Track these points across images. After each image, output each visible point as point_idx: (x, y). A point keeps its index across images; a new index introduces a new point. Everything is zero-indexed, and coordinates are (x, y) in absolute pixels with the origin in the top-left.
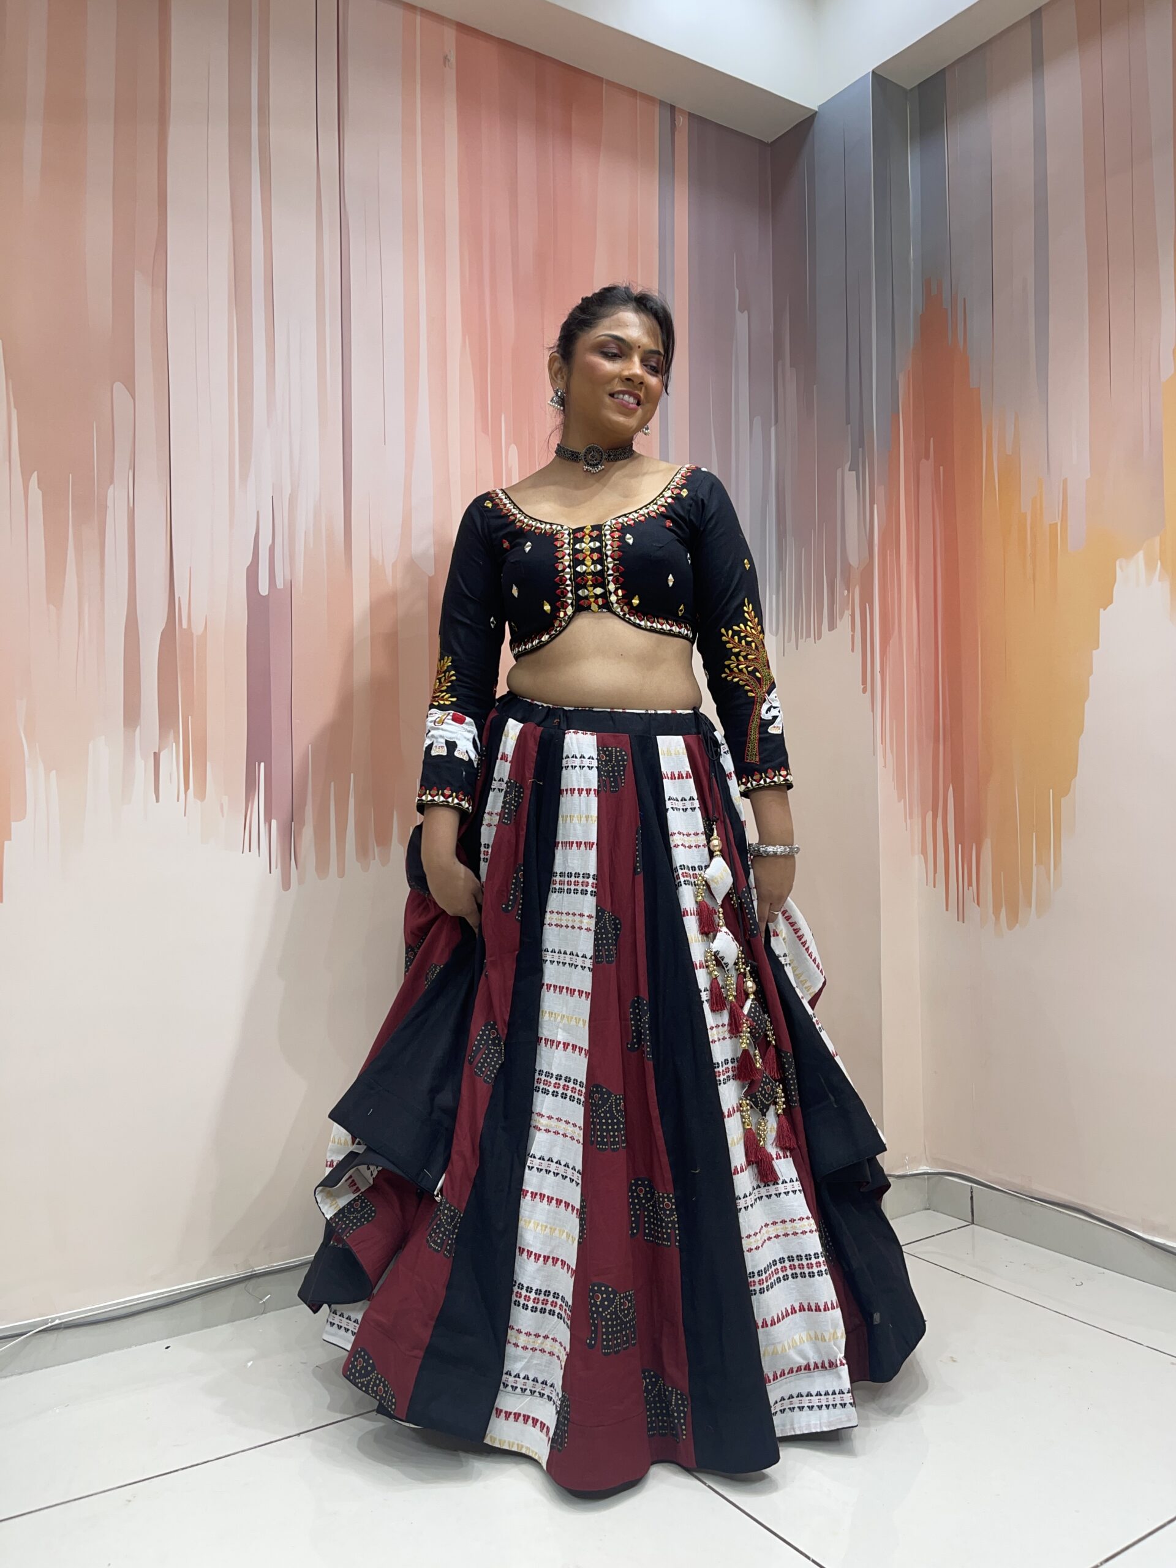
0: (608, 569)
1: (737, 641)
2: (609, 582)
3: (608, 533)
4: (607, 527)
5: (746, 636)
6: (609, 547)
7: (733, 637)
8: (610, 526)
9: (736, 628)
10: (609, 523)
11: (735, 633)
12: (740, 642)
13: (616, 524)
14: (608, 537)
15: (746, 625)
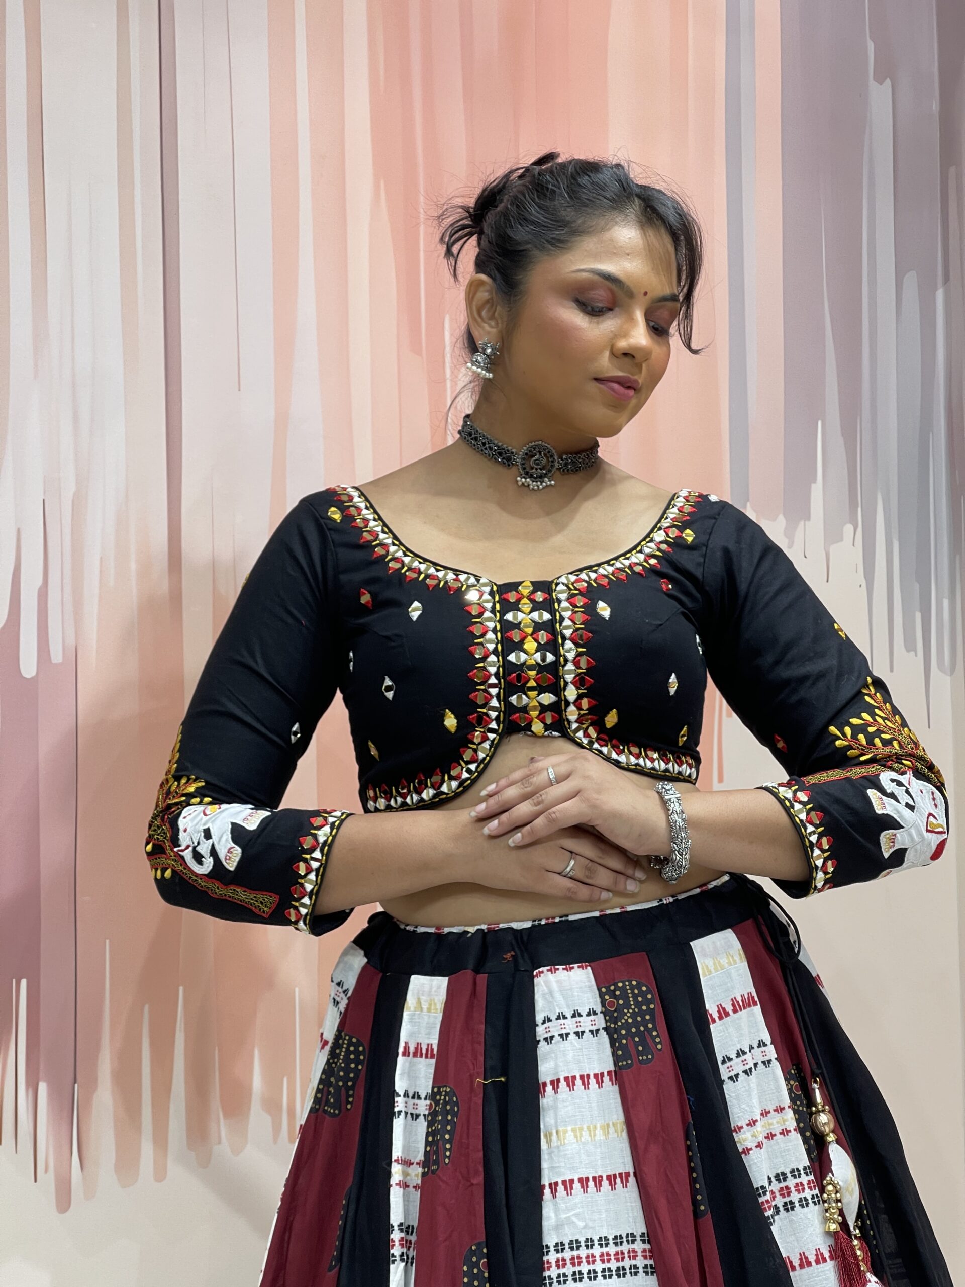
0: (566, 661)
1: (864, 742)
2: (566, 683)
3: (563, 596)
4: (561, 587)
5: (879, 732)
6: (567, 623)
7: (854, 736)
8: (567, 586)
9: (855, 721)
10: (563, 579)
11: (856, 730)
12: (870, 742)
13: (577, 581)
14: (565, 604)
15: (873, 715)
